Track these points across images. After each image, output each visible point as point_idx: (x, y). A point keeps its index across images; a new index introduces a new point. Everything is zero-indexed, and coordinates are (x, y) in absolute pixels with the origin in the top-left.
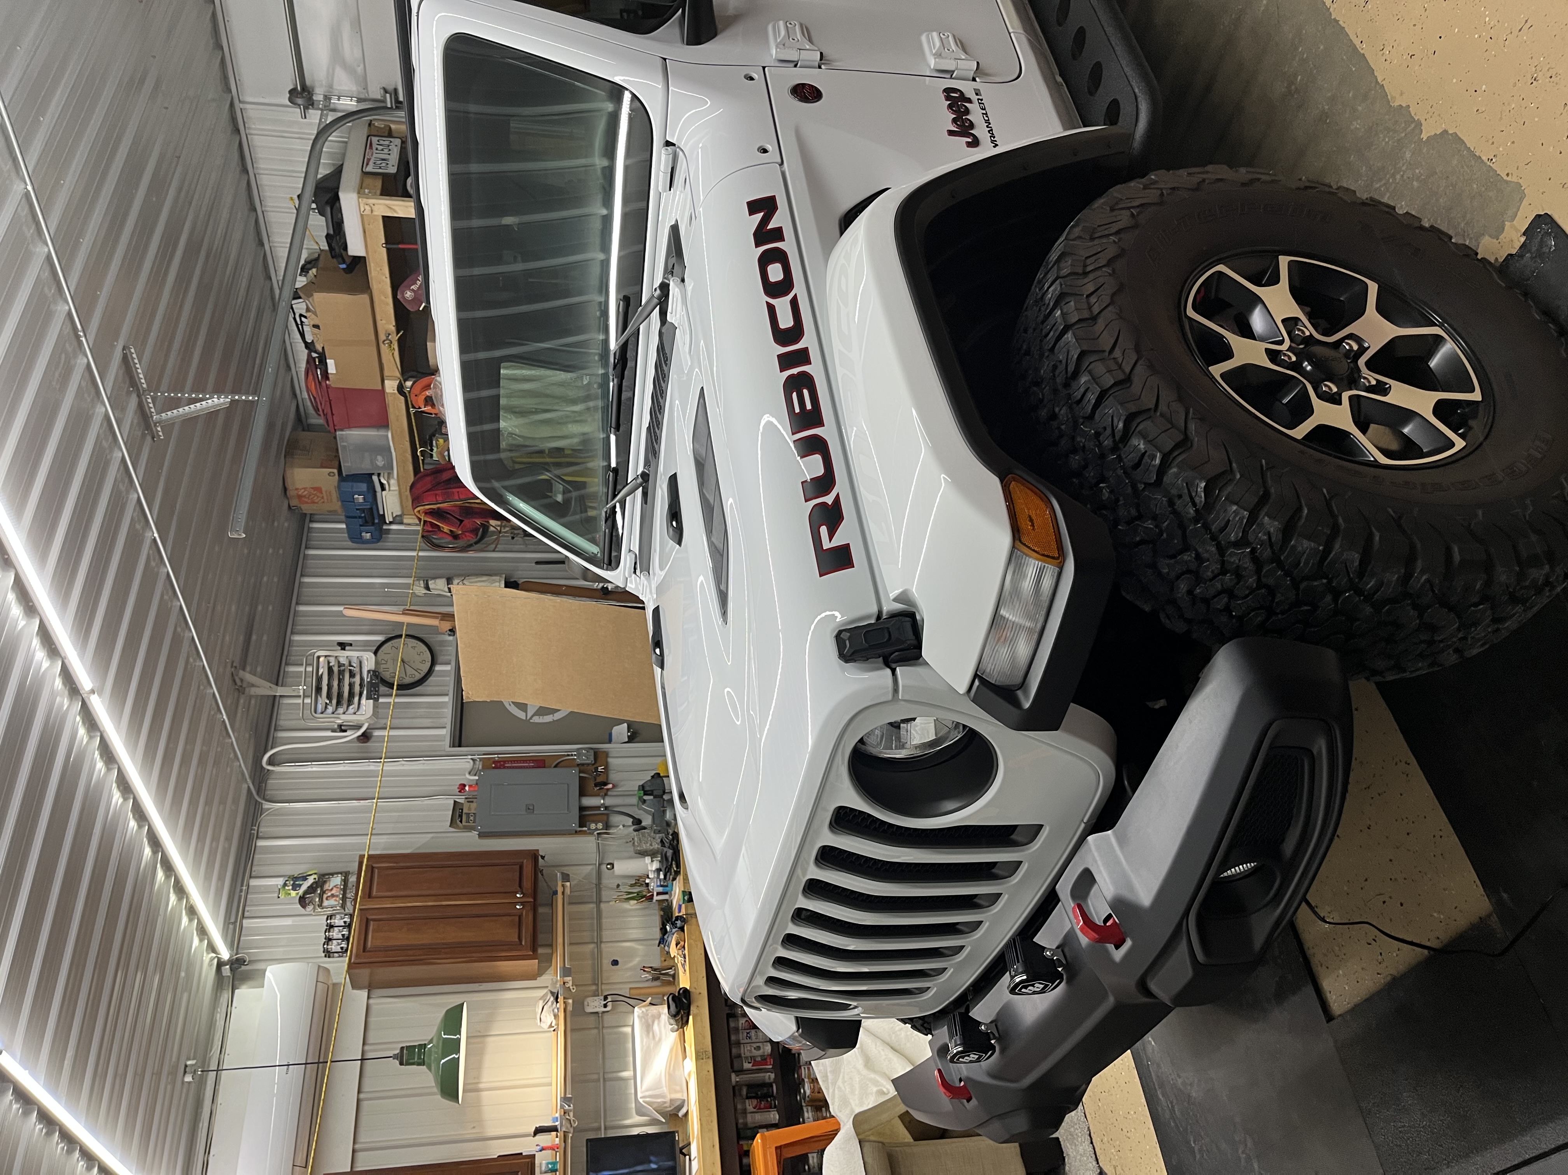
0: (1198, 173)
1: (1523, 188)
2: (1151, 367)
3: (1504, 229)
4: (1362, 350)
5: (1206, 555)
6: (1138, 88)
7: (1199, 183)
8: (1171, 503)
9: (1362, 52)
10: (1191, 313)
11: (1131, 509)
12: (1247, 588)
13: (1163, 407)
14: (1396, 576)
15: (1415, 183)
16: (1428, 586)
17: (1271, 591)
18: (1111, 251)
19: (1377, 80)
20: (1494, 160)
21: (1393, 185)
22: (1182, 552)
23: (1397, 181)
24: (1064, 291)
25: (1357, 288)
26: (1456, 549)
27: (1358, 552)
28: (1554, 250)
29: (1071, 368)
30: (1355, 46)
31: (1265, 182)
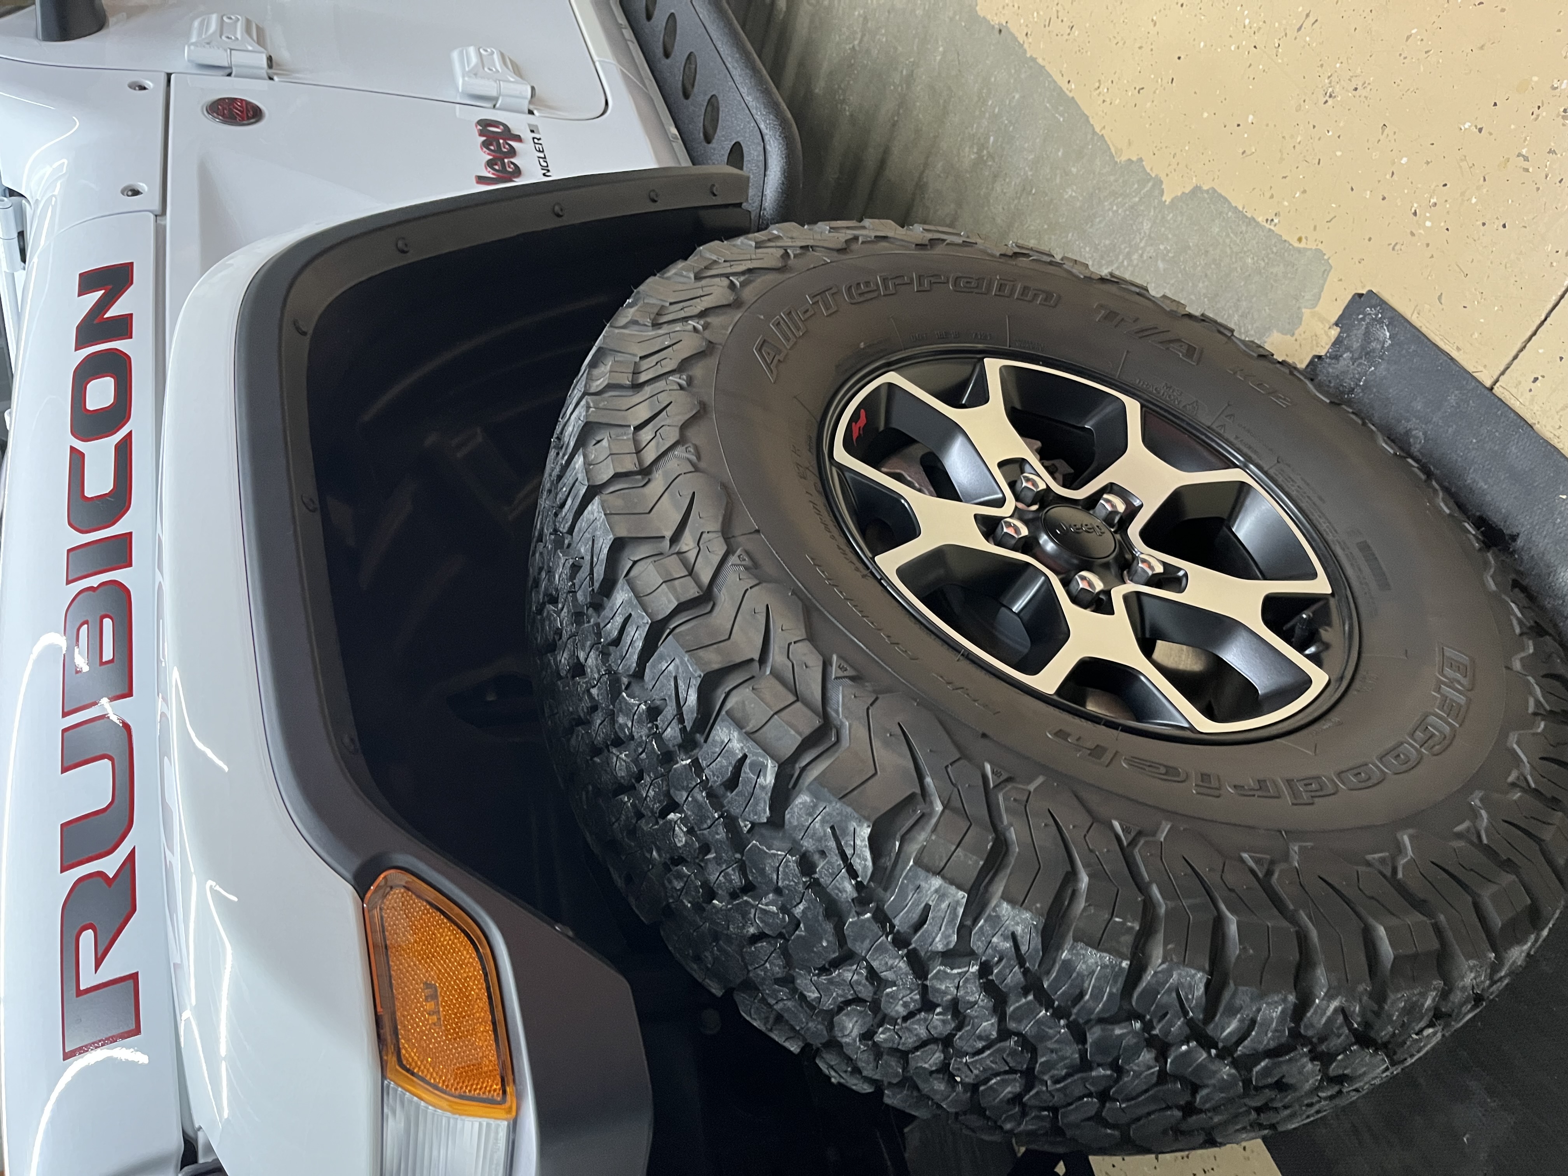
0: (848, 228)
1: (1326, 257)
2: (754, 568)
3: (1301, 319)
4: (1132, 512)
5: (888, 975)
6: (765, 121)
7: (847, 241)
8: (806, 865)
9: (1071, 95)
10: (841, 455)
11: (730, 870)
12: (980, 1038)
13: (776, 656)
14: (1280, 1008)
15: (1161, 265)
16: (1340, 1019)
17: (1029, 1045)
18: (689, 345)
19: (1094, 129)
20: (1276, 221)
21: (1130, 268)
22: (836, 964)
23: (1135, 262)
24: (591, 419)
25: (1109, 409)
26: (1381, 931)
27: (1199, 969)
28: (1391, 345)
29: (599, 572)
30: (1061, 88)
31: (951, 244)
